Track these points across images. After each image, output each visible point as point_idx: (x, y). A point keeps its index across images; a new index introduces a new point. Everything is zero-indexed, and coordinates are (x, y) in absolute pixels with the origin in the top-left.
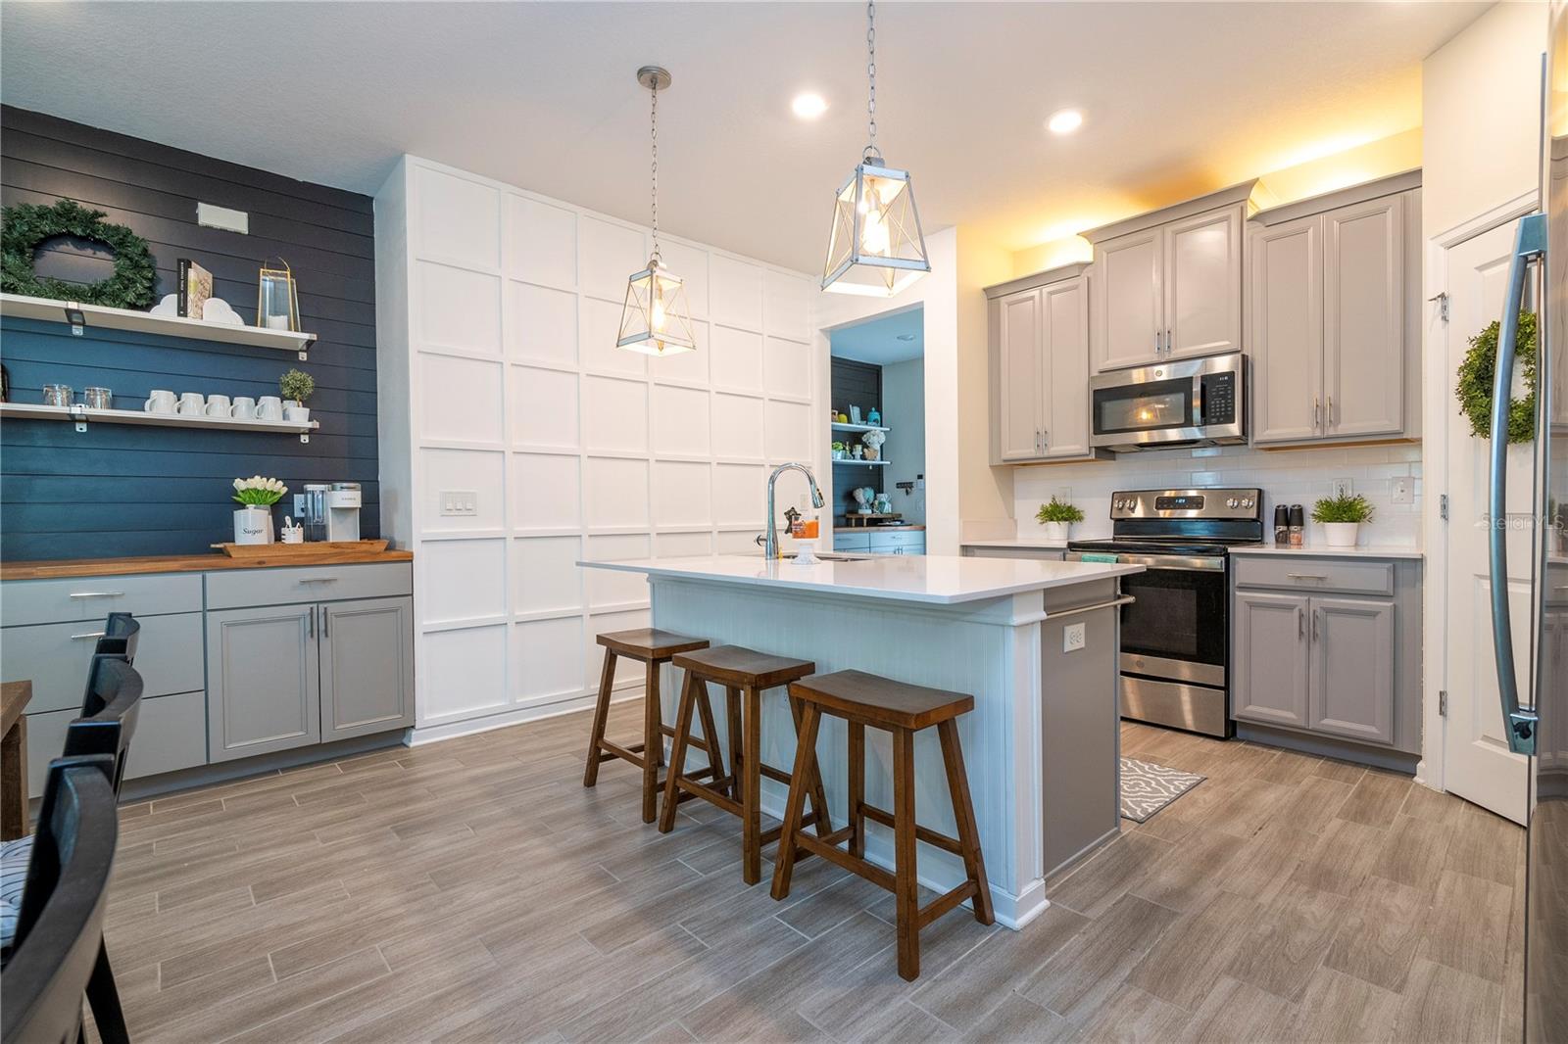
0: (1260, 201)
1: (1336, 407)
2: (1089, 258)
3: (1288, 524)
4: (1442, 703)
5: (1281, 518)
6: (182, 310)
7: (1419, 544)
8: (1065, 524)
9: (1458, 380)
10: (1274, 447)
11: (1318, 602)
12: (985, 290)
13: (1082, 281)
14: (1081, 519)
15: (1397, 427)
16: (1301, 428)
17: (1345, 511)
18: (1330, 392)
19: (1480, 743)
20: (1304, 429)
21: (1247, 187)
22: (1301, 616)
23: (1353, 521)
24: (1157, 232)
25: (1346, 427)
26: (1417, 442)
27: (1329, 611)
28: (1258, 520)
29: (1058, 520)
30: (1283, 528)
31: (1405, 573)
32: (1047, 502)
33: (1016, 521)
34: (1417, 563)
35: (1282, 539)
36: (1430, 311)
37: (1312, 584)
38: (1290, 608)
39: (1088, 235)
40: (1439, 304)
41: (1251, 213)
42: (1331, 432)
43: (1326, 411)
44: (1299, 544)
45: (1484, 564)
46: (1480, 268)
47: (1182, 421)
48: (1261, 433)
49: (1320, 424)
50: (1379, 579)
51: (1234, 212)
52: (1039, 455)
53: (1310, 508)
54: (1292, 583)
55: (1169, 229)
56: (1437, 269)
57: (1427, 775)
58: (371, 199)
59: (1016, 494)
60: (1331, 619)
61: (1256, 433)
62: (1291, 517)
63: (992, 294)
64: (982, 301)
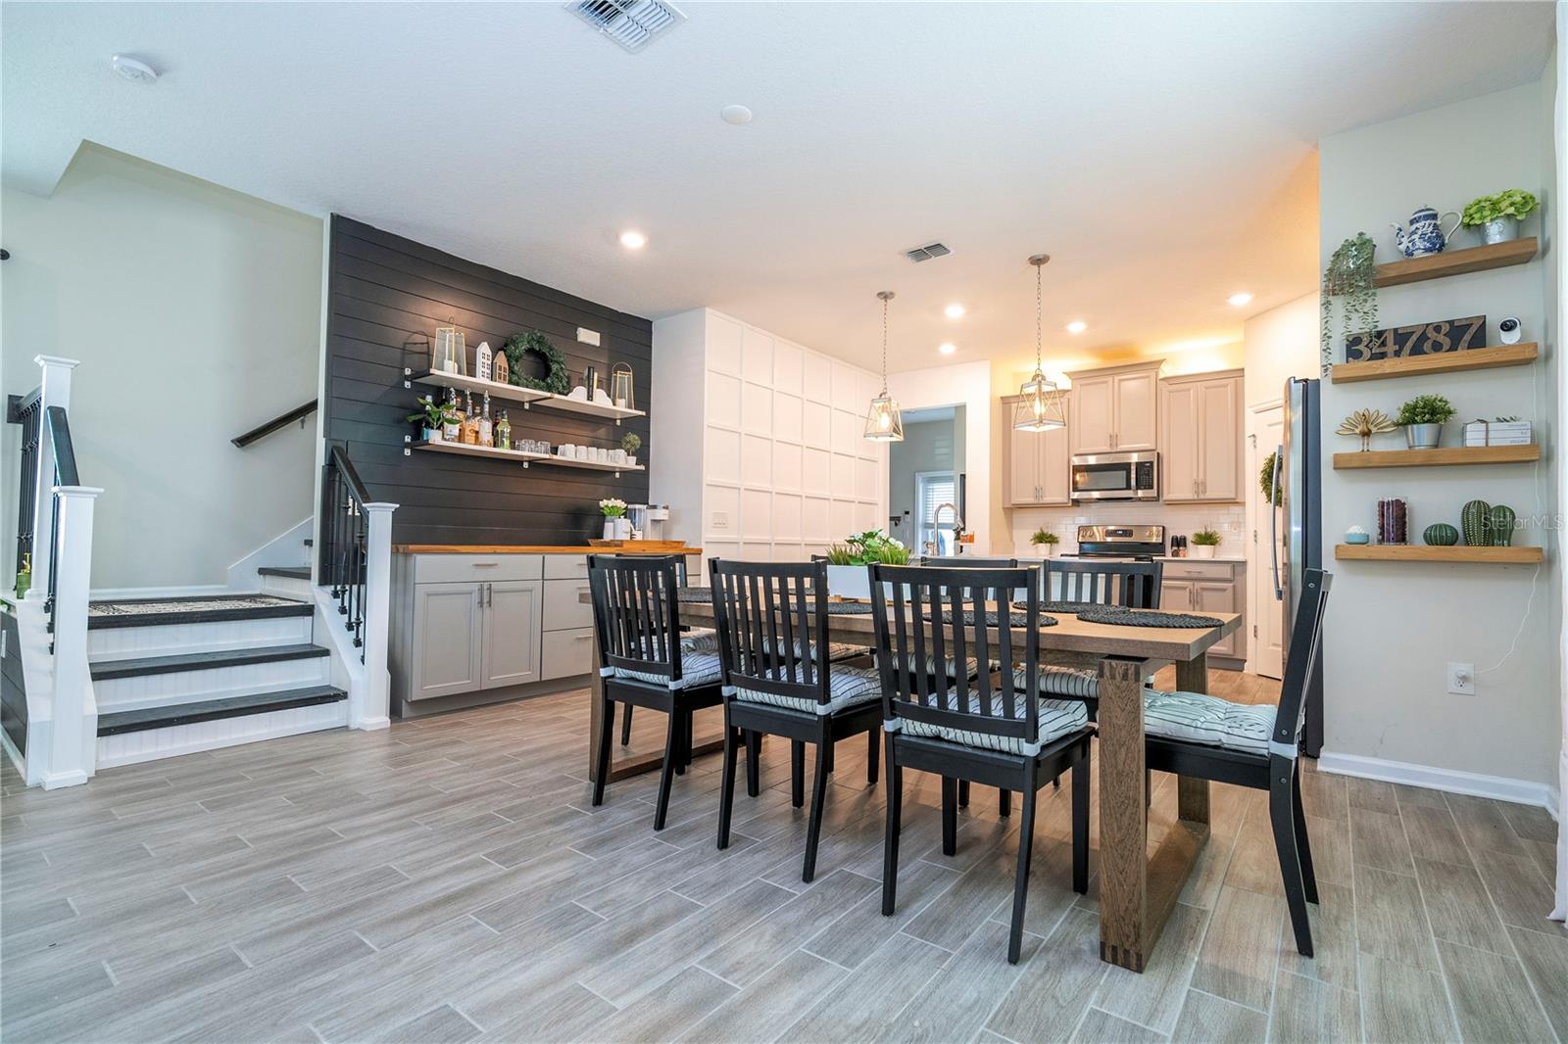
0: (1166, 371)
1: (1204, 484)
2: (1070, 388)
3: (1178, 546)
4: (1255, 631)
5: (1175, 543)
6: (590, 397)
7: (1244, 555)
8: (1049, 545)
9: (1261, 477)
10: (1171, 504)
11: (1198, 585)
12: (1002, 398)
13: (1065, 400)
14: (1057, 542)
15: (1233, 496)
16: (1187, 494)
17: (1207, 539)
18: (1201, 476)
19: (1271, 648)
20: (1189, 495)
21: (1160, 362)
22: (1190, 593)
23: (1211, 544)
24: (1110, 379)
25: (1210, 495)
26: (1243, 504)
27: (1203, 589)
28: (1162, 544)
29: (1046, 542)
30: (1175, 548)
31: (1238, 569)
32: (1038, 531)
33: (1014, 544)
34: (1244, 563)
35: (1175, 554)
36: (1248, 442)
37: (1195, 576)
38: (1185, 588)
39: (1069, 374)
40: (1252, 438)
41: (1161, 376)
42: (1202, 496)
43: (1200, 485)
44: (1184, 556)
45: (1271, 565)
46: (1270, 425)
47: (1125, 486)
48: (1166, 496)
49: (1197, 493)
50: (1226, 571)
51: (1153, 374)
52: (1036, 502)
53: (1190, 538)
54: (1185, 575)
55: (1117, 378)
56: (1252, 423)
57: (1249, 668)
58: (651, 322)
59: (1014, 526)
60: (1205, 593)
61: (1165, 495)
62: (1179, 542)
63: (1006, 401)
64: (999, 405)
